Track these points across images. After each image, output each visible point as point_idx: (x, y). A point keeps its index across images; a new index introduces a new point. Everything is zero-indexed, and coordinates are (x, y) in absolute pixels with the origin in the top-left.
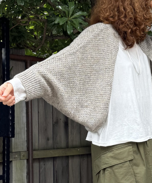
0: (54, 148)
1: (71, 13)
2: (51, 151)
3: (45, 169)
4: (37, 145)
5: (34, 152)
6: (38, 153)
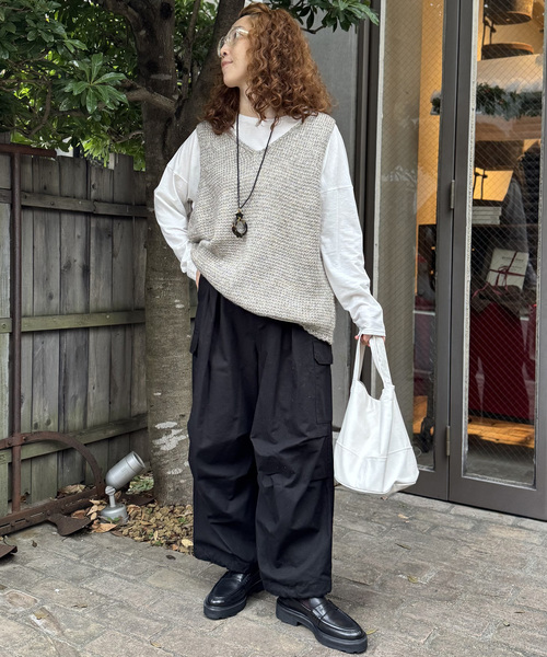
0: (61, 314)
1: (95, 74)
2: (57, 319)
3: (43, 350)
4: (29, 306)
5: (24, 320)
6: (32, 321)
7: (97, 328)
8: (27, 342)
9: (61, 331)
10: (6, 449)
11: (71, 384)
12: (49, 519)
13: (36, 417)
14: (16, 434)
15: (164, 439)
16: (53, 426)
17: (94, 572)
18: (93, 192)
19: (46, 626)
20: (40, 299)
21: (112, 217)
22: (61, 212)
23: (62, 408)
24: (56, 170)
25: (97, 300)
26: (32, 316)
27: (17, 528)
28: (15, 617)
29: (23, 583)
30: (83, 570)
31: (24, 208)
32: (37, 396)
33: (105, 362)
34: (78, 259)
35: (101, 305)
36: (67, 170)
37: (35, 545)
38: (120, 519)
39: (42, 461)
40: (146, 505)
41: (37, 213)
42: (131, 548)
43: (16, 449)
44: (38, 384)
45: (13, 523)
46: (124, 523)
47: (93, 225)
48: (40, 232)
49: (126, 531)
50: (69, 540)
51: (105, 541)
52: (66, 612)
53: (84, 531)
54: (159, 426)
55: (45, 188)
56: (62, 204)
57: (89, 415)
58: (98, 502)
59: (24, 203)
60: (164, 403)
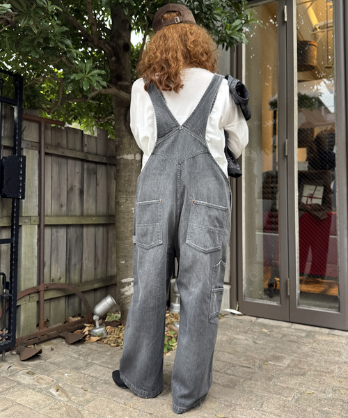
0: (67, 216)
2: (65, 218)
3: (57, 236)
4: (49, 210)
5: (46, 218)
6: (50, 218)
7: (88, 225)
8: (48, 231)
9: (67, 226)
10: (35, 293)
11: (73, 257)
12: (61, 335)
13: (53, 275)
14: (41, 284)
15: (127, 288)
16: (63, 280)
17: (88, 364)
18: (86, 148)
19: (60, 395)
20: (55, 207)
21: (96, 163)
22: (67, 158)
23: (68, 270)
24: (65, 135)
25: (88, 209)
26: (51, 216)
27: (42, 339)
28: (40, 391)
29: (46, 371)
30: (81, 363)
31: (46, 154)
32: (53, 263)
33: (93, 244)
34: (77, 185)
35: (90, 212)
36: (71, 135)
37: (52, 349)
38: (102, 334)
39: (56, 301)
40: (117, 326)
41: (54, 158)
42: (109, 350)
43: (42, 293)
44: (54, 256)
45: (39, 337)
46: (104, 337)
47: (85, 167)
48: (55, 169)
49: (105, 341)
50: (73, 346)
51: (94, 347)
52: (72, 387)
53: (81, 341)
54: (123, 281)
55: (59, 144)
56: (68, 154)
57: (83, 275)
58: (89, 325)
59: (47, 151)
60: (127, 267)
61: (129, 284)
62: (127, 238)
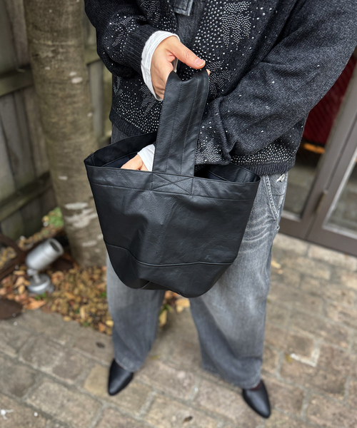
15: (76, 218)
54: (68, 206)
60: (72, 186)
61: (79, 212)
62: (65, 137)
